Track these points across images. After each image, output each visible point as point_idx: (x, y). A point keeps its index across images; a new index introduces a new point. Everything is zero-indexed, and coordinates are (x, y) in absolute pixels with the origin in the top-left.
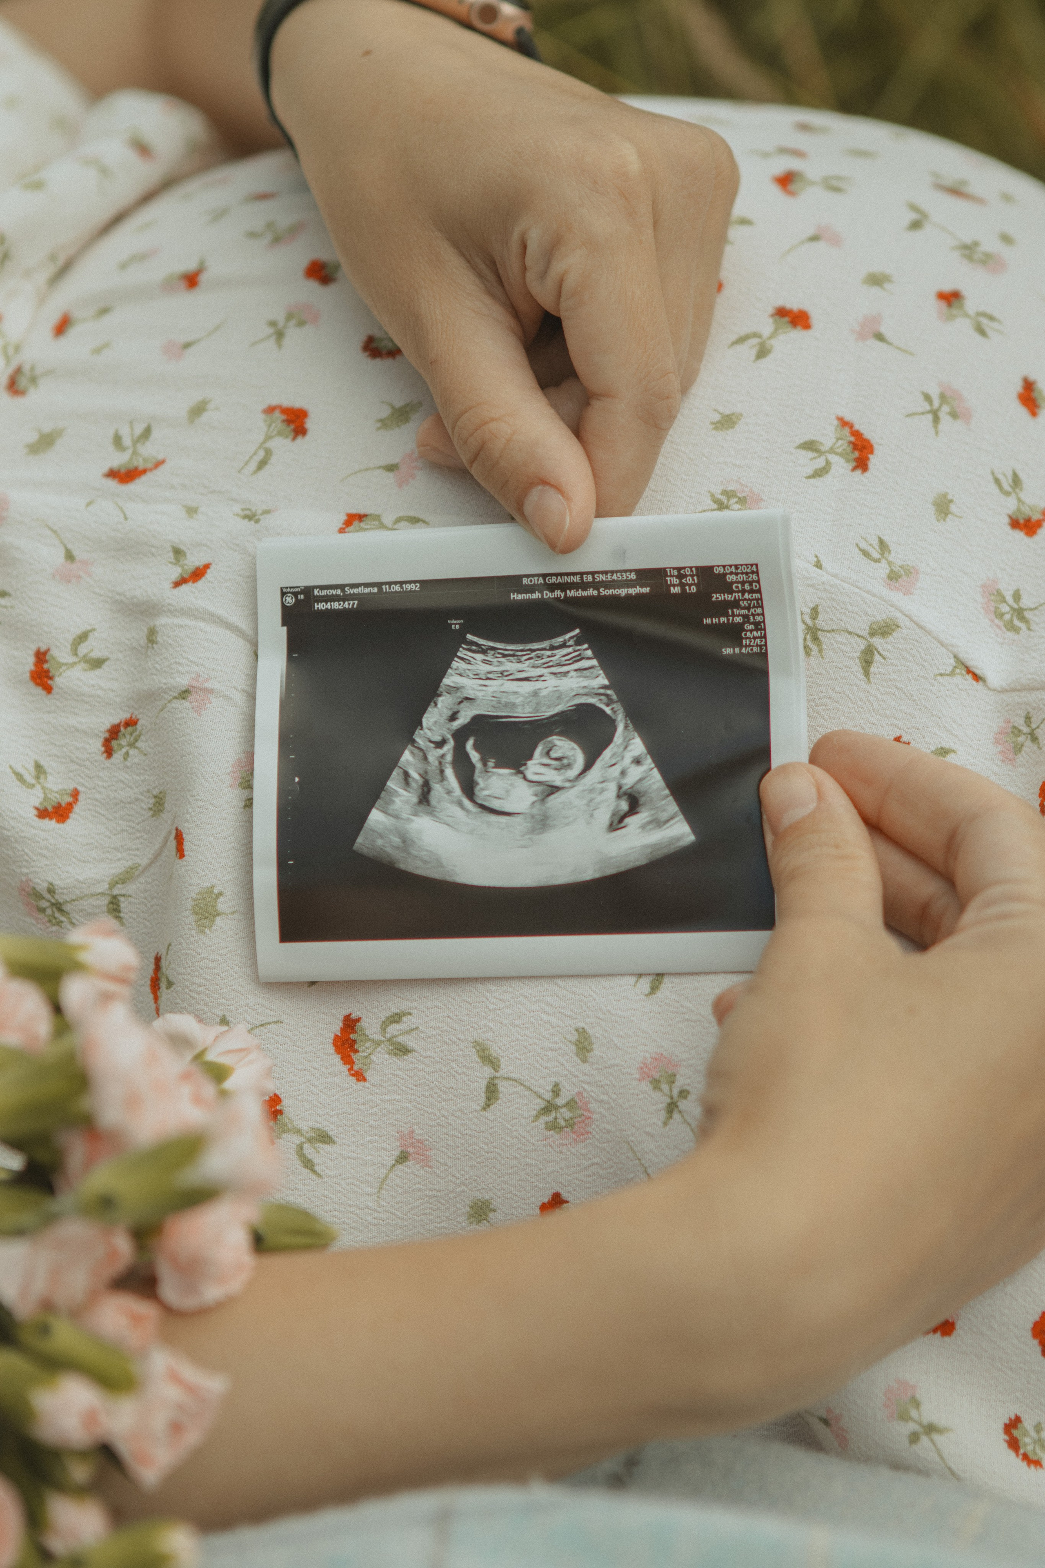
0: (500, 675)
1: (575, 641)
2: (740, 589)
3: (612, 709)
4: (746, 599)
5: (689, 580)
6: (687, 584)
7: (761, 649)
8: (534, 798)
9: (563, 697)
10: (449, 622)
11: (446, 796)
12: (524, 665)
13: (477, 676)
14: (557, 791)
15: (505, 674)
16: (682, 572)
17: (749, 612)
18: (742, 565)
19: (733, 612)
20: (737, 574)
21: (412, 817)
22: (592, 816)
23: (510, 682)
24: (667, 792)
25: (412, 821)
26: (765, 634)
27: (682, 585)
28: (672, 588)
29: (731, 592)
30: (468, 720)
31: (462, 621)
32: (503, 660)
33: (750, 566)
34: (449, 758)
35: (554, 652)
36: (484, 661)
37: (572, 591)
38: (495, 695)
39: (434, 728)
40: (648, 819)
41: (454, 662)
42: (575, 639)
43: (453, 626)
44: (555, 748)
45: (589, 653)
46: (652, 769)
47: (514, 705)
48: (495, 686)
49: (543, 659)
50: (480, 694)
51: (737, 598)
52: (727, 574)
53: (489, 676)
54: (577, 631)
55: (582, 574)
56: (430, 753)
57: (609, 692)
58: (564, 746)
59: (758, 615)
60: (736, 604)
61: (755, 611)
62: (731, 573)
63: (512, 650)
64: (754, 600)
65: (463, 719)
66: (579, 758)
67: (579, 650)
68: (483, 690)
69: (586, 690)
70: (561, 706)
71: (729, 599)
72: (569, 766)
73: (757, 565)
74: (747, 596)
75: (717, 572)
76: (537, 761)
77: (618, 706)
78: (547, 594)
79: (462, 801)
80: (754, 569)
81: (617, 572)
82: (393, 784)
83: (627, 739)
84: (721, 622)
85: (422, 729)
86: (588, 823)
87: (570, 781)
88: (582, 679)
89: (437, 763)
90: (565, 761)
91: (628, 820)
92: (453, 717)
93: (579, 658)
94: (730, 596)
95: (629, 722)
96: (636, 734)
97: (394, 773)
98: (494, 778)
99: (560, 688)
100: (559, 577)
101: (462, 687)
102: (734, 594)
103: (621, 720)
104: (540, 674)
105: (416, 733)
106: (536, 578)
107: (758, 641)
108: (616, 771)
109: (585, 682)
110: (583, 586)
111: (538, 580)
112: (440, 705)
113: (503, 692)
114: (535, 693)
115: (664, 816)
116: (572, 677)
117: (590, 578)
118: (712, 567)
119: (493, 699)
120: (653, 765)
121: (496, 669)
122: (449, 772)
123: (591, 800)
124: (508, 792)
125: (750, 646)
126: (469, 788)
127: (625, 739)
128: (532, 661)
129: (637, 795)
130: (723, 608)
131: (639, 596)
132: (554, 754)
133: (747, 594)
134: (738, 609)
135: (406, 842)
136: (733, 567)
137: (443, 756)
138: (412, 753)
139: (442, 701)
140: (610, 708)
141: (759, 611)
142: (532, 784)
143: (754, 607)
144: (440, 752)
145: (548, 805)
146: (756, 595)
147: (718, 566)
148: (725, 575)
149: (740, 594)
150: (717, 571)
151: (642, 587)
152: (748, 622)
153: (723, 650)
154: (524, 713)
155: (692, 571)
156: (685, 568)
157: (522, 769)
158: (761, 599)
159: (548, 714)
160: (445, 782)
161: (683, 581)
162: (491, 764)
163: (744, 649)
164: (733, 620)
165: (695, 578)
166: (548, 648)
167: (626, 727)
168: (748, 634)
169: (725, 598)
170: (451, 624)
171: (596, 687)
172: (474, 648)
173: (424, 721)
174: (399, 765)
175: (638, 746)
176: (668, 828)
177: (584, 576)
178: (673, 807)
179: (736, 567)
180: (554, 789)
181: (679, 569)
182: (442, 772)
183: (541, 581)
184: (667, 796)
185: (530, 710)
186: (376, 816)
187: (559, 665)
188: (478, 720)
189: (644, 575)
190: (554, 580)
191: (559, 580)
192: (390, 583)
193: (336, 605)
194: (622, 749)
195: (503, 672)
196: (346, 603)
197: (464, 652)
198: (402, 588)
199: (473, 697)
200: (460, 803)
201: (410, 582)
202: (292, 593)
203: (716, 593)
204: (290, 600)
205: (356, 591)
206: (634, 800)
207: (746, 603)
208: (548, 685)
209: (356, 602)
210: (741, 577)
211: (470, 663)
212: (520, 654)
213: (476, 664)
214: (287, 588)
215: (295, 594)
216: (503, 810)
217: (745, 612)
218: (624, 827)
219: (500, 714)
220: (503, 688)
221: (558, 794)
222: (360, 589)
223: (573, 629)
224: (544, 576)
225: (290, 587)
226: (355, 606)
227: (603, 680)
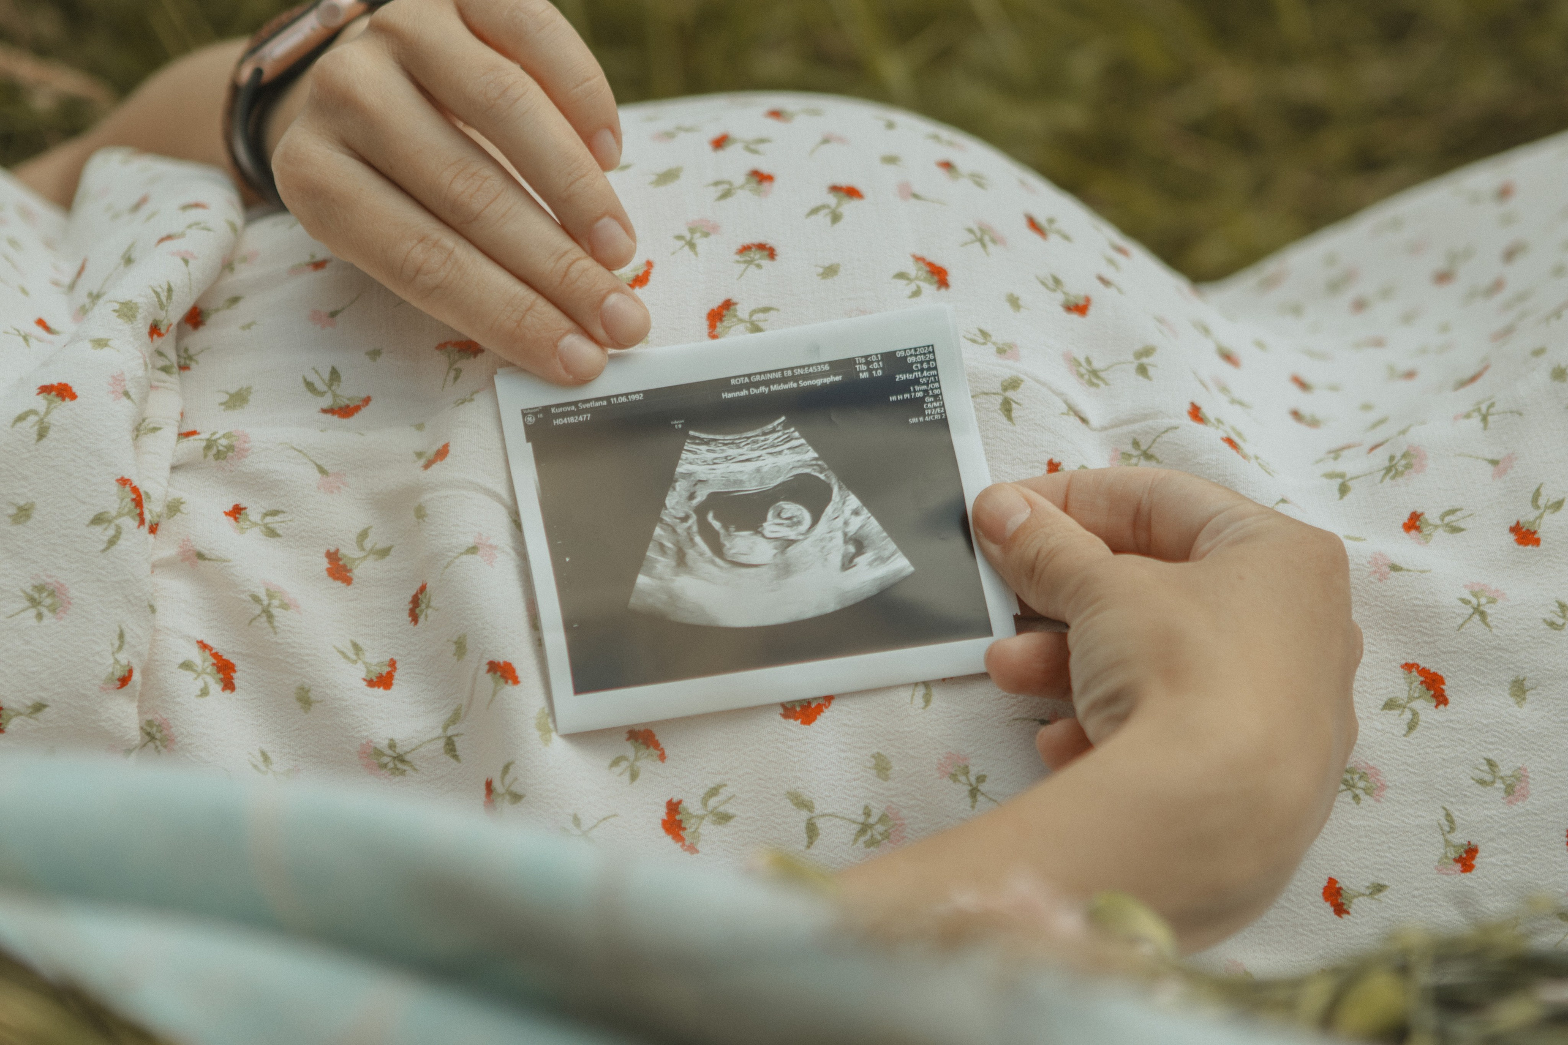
0: (724, 460)
1: (783, 427)
2: (919, 368)
3: (825, 475)
4: (924, 377)
5: (875, 365)
6: (874, 369)
7: (942, 416)
8: (775, 551)
9: (782, 470)
10: (672, 423)
11: (698, 557)
12: (744, 450)
13: (705, 462)
14: (793, 543)
15: (729, 458)
16: (869, 359)
18: (920, 347)
19: (914, 389)
20: (916, 356)
21: (674, 578)
22: (826, 560)
23: (734, 464)
24: (885, 534)
25: (675, 581)
26: (943, 404)
27: (870, 371)
28: (861, 374)
29: (912, 371)
30: (704, 498)
31: (683, 421)
32: (725, 448)
33: (926, 348)
34: (695, 528)
35: (768, 437)
36: (708, 451)
37: (775, 386)
38: (723, 475)
39: (677, 507)
40: (873, 558)
41: (682, 455)
42: (782, 425)
43: (676, 426)
44: (784, 510)
45: (797, 434)
46: (869, 518)
47: (741, 482)
48: (722, 468)
49: (758, 443)
50: (711, 477)
51: (917, 377)
52: (907, 356)
53: (715, 461)
54: (783, 418)
55: (782, 370)
56: (678, 527)
57: (820, 462)
58: (791, 508)
59: (936, 388)
60: (916, 382)
61: (933, 386)
62: (911, 355)
63: (730, 440)
64: (931, 376)
65: (701, 496)
66: (807, 517)
67: (787, 433)
68: (712, 473)
69: (800, 463)
70: (782, 478)
71: (910, 378)
72: (799, 523)
73: (932, 346)
74: (925, 373)
76: (770, 523)
77: (830, 473)
78: (753, 391)
79: (714, 560)
80: (931, 350)
81: (812, 365)
82: (651, 553)
84: (905, 398)
85: (666, 508)
86: (824, 566)
87: (803, 534)
88: (795, 455)
89: (685, 534)
90: (795, 520)
91: (857, 560)
92: (692, 496)
93: (789, 439)
94: (911, 375)
95: (842, 484)
96: (850, 492)
97: (651, 545)
98: (737, 539)
99: (779, 464)
100: (762, 376)
101: (695, 473)
102: (914, 374)
103: (835, 483)
104: (759, 455)
105: (662, 512)
106: (742, 379)
107: (938, 410)
108: (839, 522)
109: (797, 457)
110: (784, 380)
111: (744, 380)
112: (678, 488)
113: (731, 472)
114: (758, 470)
115: (886, 553)
116: (786, 454)
117: (790, 373)
118: (895, 352)
119: (724, 479)
120: (869, 515)
121: (719, 456)
122: (698, 539)
123: (823, 547)
124: (751, 548)
125: (931, 414)
126: (718, 549)
127: (842, 497)
128: (749, 446)
129: (860, 539)
131: (833, 384)
132: (783, 516)
133: (925, 372)
134: (918, 385)
135: (673, 597)
136: (913, 350)
137: (689, 528)
138: (662, 528)
139: (680, 486)
140: (823, 475)
141: (937, 385)
142: (770, 540)
143: (932, 382)
144: (686, 525)
145: (788, 555)
146: (933, 372)
147: (900, 351)
148: (906, 357)
149: (919, 373)
150: (898, 355)
151: (835, 375)
152: (929, 395)
153: (910, 420)
154: (752, 487)
155: (878, 357)
156: (871, 355)
157: (760, 529)
158: (938, 375)
159: (772, 485)
160: (697, 547)
161: (870, 367)
162: (732, 528)
163: (927, 418)
164: (915, 395)
165: (881, 363)
166: (761, 434)
167: (840, 488)
168: (929, 405)
169: (907, 378)
170: (674, 425)
171: (808, 459)
172: (697, 441)
173: (667, 502)
174: (653, 538)
175: (853, 501)
176: (892, 562)
177: (785, 372)
178: (892, 546)
179: (915, 349)
180: (790, 542)
181: (866, 357)
182: (692, 540)
183: (747, 380)
184: (885, 538)
185: (756, 484)
186: (642, 580)
187: (773, 446)
188: (713, 496)
189: (836, 366)
190: (758, 378)
191: (763, 377)
192: (617, 396)
193: (572, 420)
194: (841, 506)
195: (726, 458)
196: (581, 417)
197: (690, 445)
198: (628, 399)
199: (705, 479)
200: (713, 562)
201: (634, 393)
202: (533, 413)
203: (899, 374)
204: (531, 420)
205: (588, 405)
206: (859, 543)
207: (925, 380)
208: (768, 462)
209: (589, 415)
210: (920, 358)
211: (696, 453)
212: (738, 441)
213: (702, 453)
214: (527, 409)
215: (535, 414)
216: (748, 563)
217: (924, 387)
218: (855, 566)
219: (731, 490)
220: (729, 470)
221: (795, 545)
222: (591, 403)
223: (779, 417)
224: (749, 376)
225: (530, 409)
226: (589, 419)
227: (812, 454)
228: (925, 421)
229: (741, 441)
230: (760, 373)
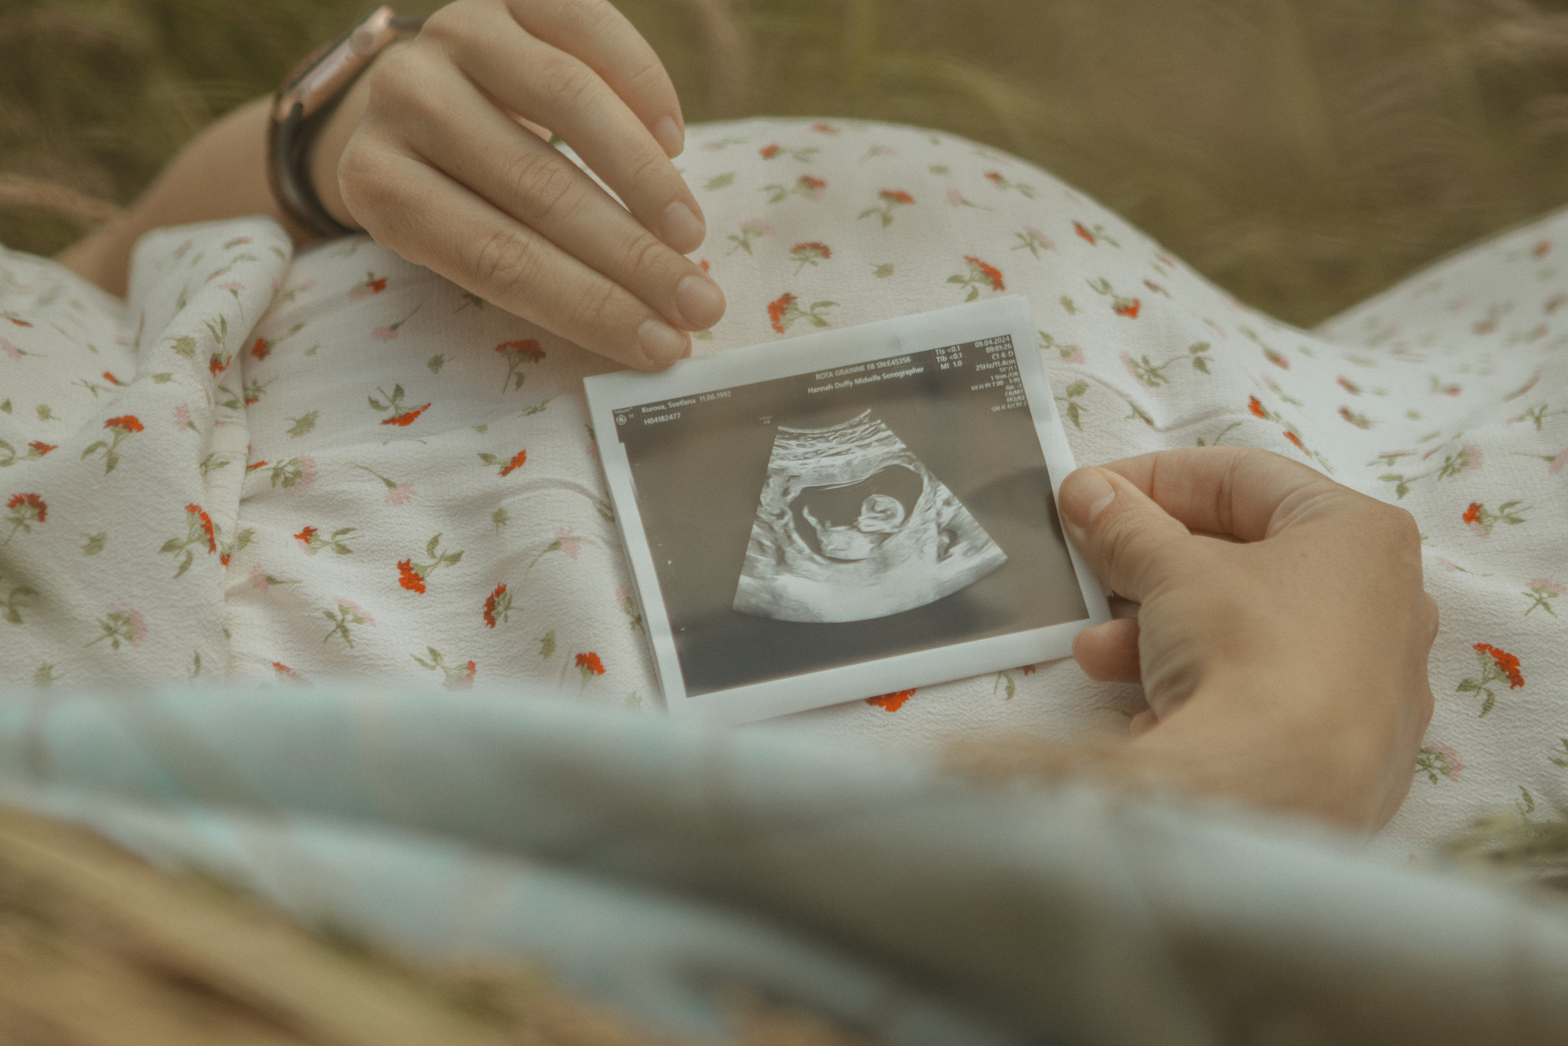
0: (815, 454)
1: (869, 418)
2: (998, 358)
3: (915, 466)
4: (1004, 366)
5: (955, 356)
6: (954, 360)
7: (1023, 404)
8: (872, 546)
9: (872, 463)
10: (761, 419)
11: (797, 555)
12: (833, 444)
13: (795, 458)
14: (889, 537)
15: (819, 452)
16: (948, 351)
17: (1008, 375)
18: (997, 338)
19: (995, 378)
20: (994, 346)
21: (776, 577)
22: (922, 551)
23: (824, 458)
24: (977, 524)
25: (776, 579)
26: (1024, 392)
27: (950, 362)
28: (942, 366)
29: (991, 361)
30: (798, 493)
31: (771, 416)
32: (813, 442)
33: (1004, 337)
34: (792, 525)
35: (855, 430)
36: (798, 445)
37: (859, 379)
38: (814, 470)
39: (772, 504)
40: (967, 547)
41: (773, 450)
43: (765, 422)
44: (878, 504)
45: (883, 426)
46: (961, 507)
47: (833, 476)
48: (813, 463)
49: (845, 437)
50: (803, 471)
51: (997, 366)
52: (986, 347)
53: (806, 456)
54: (869, 411)
55: (865, 364)
56: (775, 525)
57: (908, 453)
58: (884, 501)
59: (1015, 377)
60: (996, 371)
61: (1012, 374)
62: (989, 345)
63: (819, 433)
64: (1010, 365)
65: (794, 493)
66: (900, 510)
67: (873, 426)
68: (804, 468)
69: (890, 455)
70: (872, 470)
71: (990, 367)
72: (893, 516)
73: (1009, 336)
74: (1004, 363)
75: (977, 347)
76: (865, 516)
77: (918, 463)
78: (837, 385)
79: (812, 557)
80: (1007, 340)
81: (894, 358)
82: (751, 553)
83: (934, 488)
84: (986, 387)
85: (762, 505)
86: (920, 558)
87: (897, 527)
88: (884, 447)
89: (782, 531)
90: (889, 512)
91: (951, 550)
93: (876, 431)
94: (990, 365)
95: (931, 474)
96: (940, 483)
97: (749, 544)
98: (834, 534)
99: (868, 457)
100: (846, 370)
101: (786, 468)
102: (993, 363)
103: (924, 474)
104: (847, 448)
105: (758, 510)
106: (826, 374)
107: (1019, 398)
108: (932, 513)
109: (886, 449)
110: (868, 373)
111: (828, 374)
112: (771, 485)
113: (822, 467)
114: (849, 463)
115: (979, 542)
116: (875, 447)
117: (873, 367)
118: (973, 344)
119: (815, 473)
120: (961, 505)
121: (809, 450)
122: (795, 536)
123: (918, 540)
124: (848, 543)
125: (1013, 402)
126: (816, 546)
127: (932, 487)
128: (838, 439)
129: (954, 529)
130: (986, 375)
131: (915, 375)
132: (878, 509)
133: (1004, 362)
134: (998, 374)
135: (776, 596)
136: (991, 341)
137: (786, 525)
138: (759, 526)
139: (773, 481)
140: (913, 465)
141: (1016, 374)
142: (867, 535)
143: (1011, 371)
144: (783, 522)
145: (884, 549)
146: (1012, 361)
147: (978, 341)
148: (984, 348)
149: (998, 362)
150: (977, 345)
151: (917, 367)
152: (1008, 383)
153: (992, 409)
154: (844, 480)
155: (957, 349)
156: (951, 347)
157: (855, 524)
158: (1016, 364)
159: (863, 478)
160: (795, 545)
161: (951, 358)
162: (828, 524)
163: (1009, 406)
164: (996, 384)
165: (960, 354)
166: (848, 427)
167: (930, 479)
168: (1010, 393)
169: (986, 367)
170: (764, 420)
171: (897, 451)
172: (787, 436)
173: (762, 499)
174: (752, 537)
175: (944, 492)
176: (984, 552)
177: (868, 365)
178: (985, 536)
179: (994, 339)
180: (884, 536)
181: (946, 349)
182: (789, 537)
183: (831, 375)
184: (977, 528)
186: (744, 580)
187: (861, 439)
188: (805, 491)
189: (919, 358)
190: (842, 372)
191: (847, 372)
192: (705, 394)
193: (662, 419)
194: (931, 497)
195: (816, 452)
196: (671, 416)
197: (780, 441)
198: (716, 396)
199: (797, 474)
200: (812, 560)
201: (722, 391)
202: (624, 414)
203: (979, 364)
204: (622, 420)
205: (677, 404)
206: (952, 533)
207: (1004, 369)
208: (857, 456)
209: (679, 414)
210: (998, 348)
211: (786, 448)
212: (826, 435)
213: (792, 448)
214: (618, 410)
215: (626, 414)
216: (848, 558)
217: (1004, 376)
218: (949, 557)
219: (824, 484)
220: (821, 464)
221: (890, 539)
222: (681, 402)
223: (865, 410)
224: (833, 370)
225: (621, 409)
226: (679, 417)
227: (900, 445)
228: (1007, 410)
229: (830, 434)
230: (844, 368)
